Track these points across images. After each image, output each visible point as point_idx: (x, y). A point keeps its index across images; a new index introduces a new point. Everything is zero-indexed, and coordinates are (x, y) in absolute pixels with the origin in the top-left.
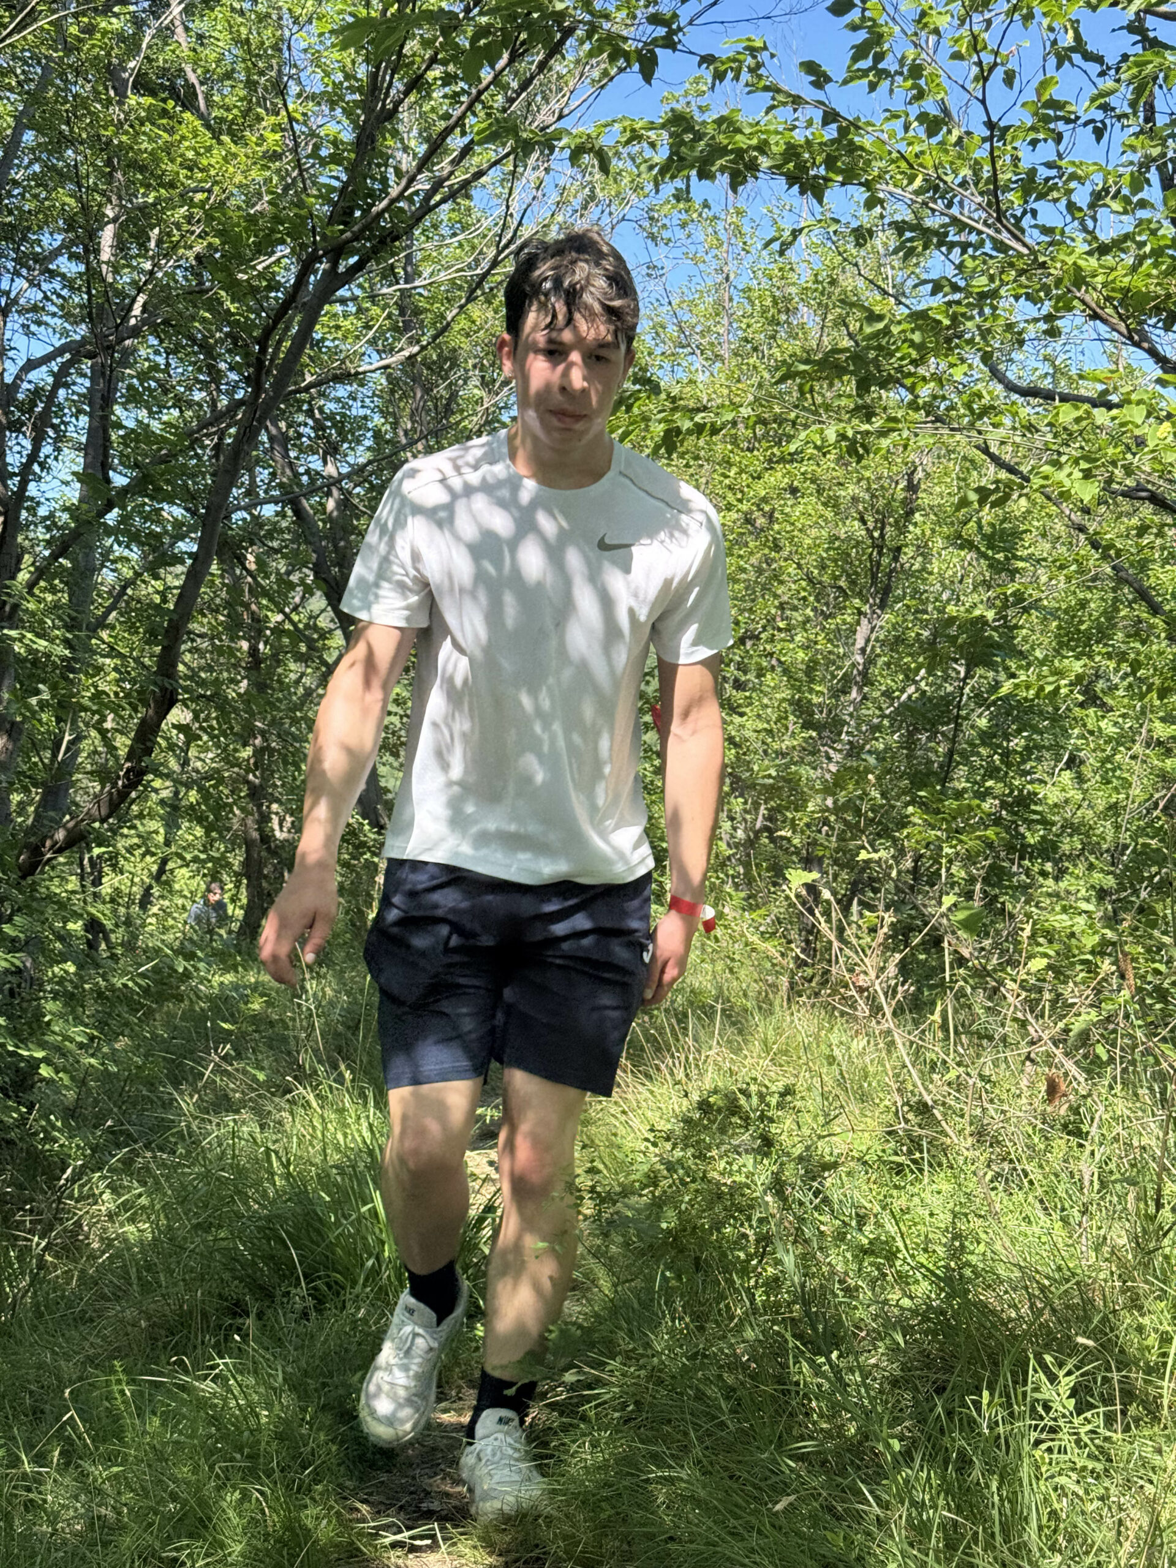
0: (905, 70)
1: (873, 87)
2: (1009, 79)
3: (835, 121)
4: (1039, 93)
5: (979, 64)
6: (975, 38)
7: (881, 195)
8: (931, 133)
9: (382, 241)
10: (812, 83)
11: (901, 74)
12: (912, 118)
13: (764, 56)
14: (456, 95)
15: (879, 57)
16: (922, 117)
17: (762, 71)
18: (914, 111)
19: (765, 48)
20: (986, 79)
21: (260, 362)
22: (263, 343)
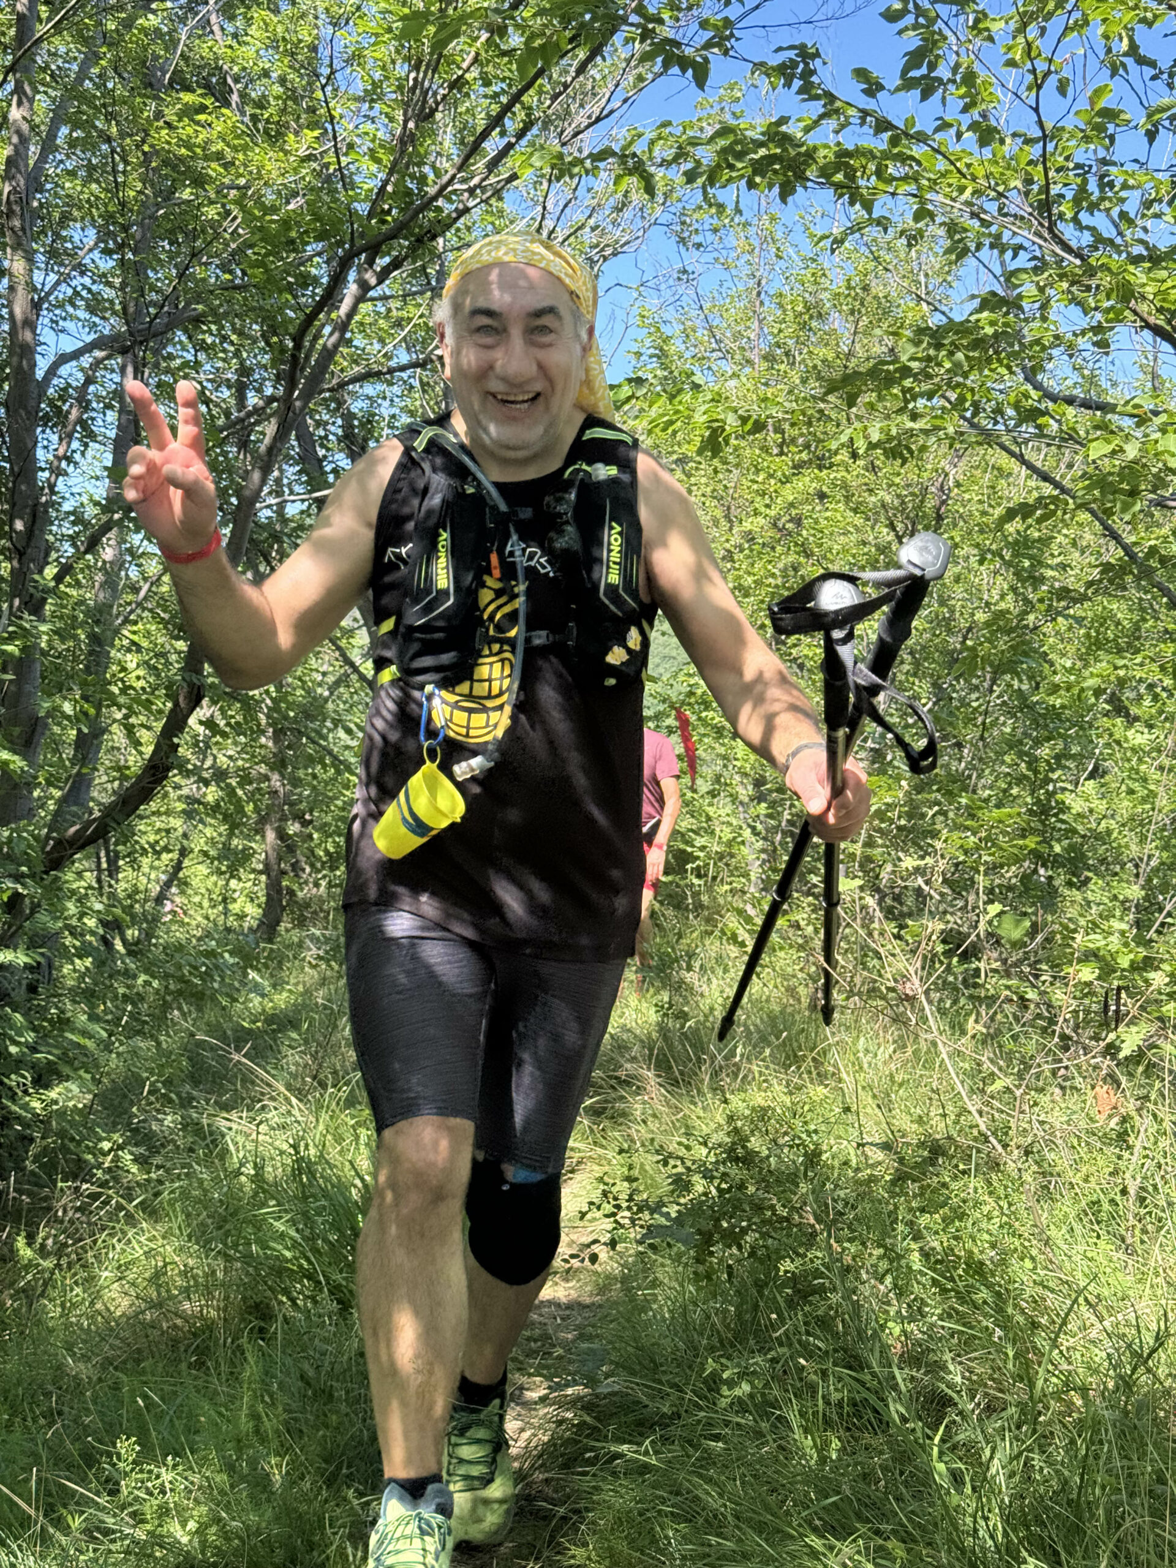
0: (958, 78)
1: (925, 95)
2: (1062, 89)
3: (886, 130)
4: (1092, 103)
5: (1033, 71)
6: (1029, 45)
7: (930, 207)
8: (983, 142)
9: (419, 240)
10: (863, 91)
11: (954, 81)
12: (964, 128)
13: (818, 61)
14: (496, 95)
15: (932, 67)
16: (974, 126)
17: (814, 79)
18: (966, 120)
19: (817, 55)
20: (1039, 87)
21: (295, 358)
22: (298, 340)
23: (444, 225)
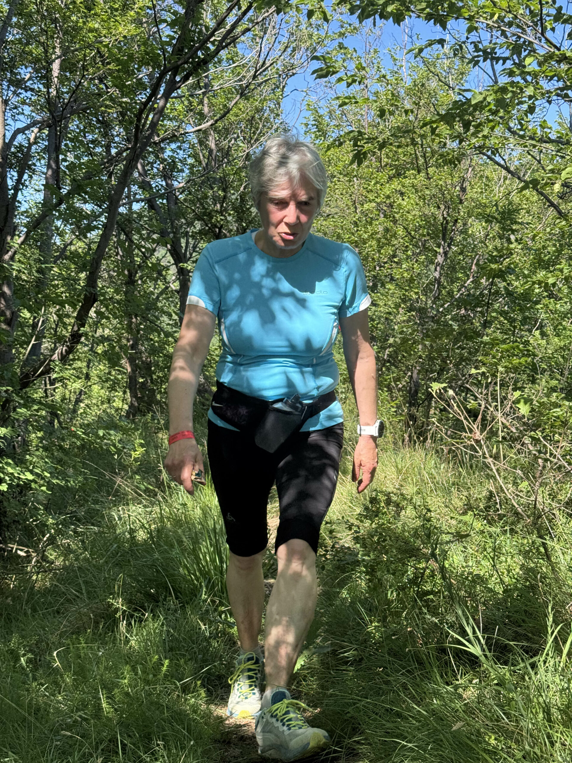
9: (200, 64)
22: (139, 117)
23: (210, 57)
